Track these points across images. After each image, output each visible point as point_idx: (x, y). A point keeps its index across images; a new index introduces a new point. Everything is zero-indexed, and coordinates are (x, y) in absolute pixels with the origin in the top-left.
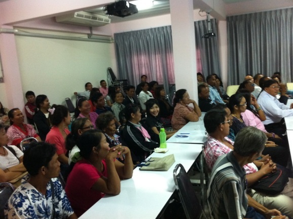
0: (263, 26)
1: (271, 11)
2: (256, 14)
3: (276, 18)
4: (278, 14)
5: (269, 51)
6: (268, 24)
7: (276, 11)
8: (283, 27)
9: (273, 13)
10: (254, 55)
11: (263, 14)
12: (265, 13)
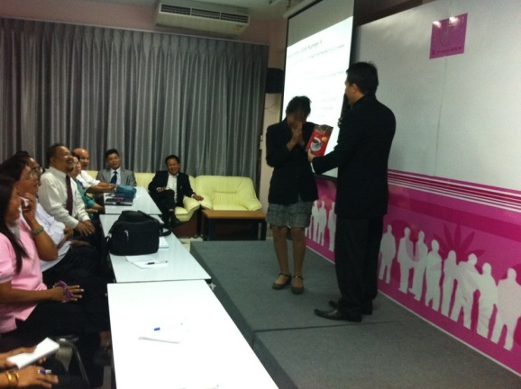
0: (77, 53)
1: (93, 29)
2: (64, 26)
3: (102, 42)
4: (107, 34)
5: (86, 105)
6: (86, 51)
7: (103, 30)
9: (97, 32)
10: (55, 110)
11: (77, 30)
12: (83, 28)
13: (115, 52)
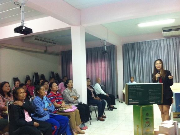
1: (145, 42)
2: (137, 43)
3: (148, 45)
4: (149, 43)
5: (145, 64)
7: (148, 42)
8: (152, 51)
9: (146, 42)
11: (141, 43)
12: (142, 42)
13: (152, 47)
